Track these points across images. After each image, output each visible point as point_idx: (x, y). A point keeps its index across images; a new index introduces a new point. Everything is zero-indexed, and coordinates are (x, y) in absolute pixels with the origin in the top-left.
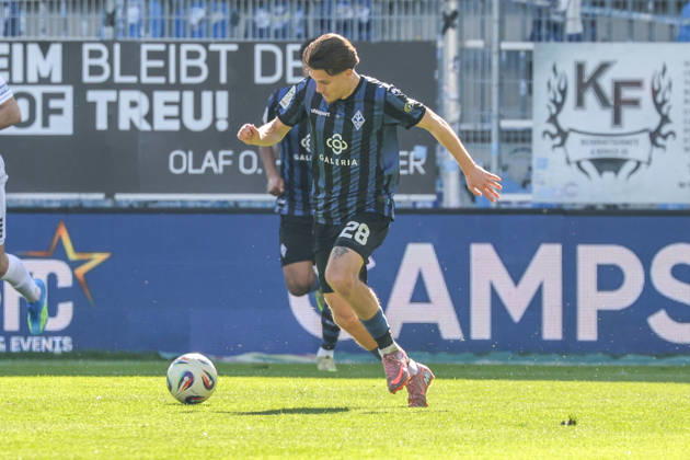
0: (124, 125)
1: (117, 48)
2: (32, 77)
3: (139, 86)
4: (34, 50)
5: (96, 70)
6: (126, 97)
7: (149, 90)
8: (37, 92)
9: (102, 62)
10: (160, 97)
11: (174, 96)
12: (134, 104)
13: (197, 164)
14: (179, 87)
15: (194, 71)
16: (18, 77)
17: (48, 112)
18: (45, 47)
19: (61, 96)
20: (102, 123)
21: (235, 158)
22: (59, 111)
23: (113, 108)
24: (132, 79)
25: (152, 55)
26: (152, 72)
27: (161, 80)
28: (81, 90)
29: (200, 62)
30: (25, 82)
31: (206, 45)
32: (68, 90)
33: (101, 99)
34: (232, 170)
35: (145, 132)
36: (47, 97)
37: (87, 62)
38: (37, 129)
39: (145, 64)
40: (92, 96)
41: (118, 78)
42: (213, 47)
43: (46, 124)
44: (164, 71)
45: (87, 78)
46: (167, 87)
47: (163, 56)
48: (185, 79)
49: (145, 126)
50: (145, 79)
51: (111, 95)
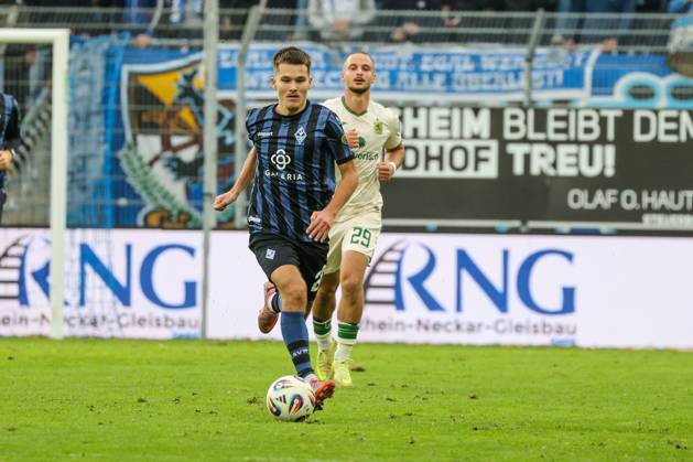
0: (535, 170)
1: (531, 114)
2: (467, 134)
3: (547, 142)
4: (468, 113)
5: (515, 129)
6: (537, 149)
7: (554, 144)
8: (471, 145)
9: (519, 123)
10: (563, 149)
11: (572, 149)
12: (542, 155)
13: (590, 200)
14: (577, 142)
15: (588, 131)
16: (456, 132)
17: (478, 160)
18: (476, 111)
19: (487, 148)
20: (518, 169)
21: (619, 197)
22: (486, 160)
23: (527, 158)
24: (541, 136)
25: (557, 118)
26: (557, 131)
27: (562, 137)
28: (503, 143)
29: (594, 124)
30: (461, 138)
31: (598, 110)
32: (494, 144)
33: (517, 151)
34: (616, 206)
35: (551, 178)
36: (478, 149)
37: (508, 123)
38: (469, 173)
39: (552, 124)
40: (511, 148)
41: (532, 135)
42: (604, 113)
43: (476, 168)
44: (565, 131)
45: (508, 135)
46: (568, 142)
47: (565, 119)
48: (582, 137)
49: (551, 172)
50: (553, 136)
51: (524, 148)
